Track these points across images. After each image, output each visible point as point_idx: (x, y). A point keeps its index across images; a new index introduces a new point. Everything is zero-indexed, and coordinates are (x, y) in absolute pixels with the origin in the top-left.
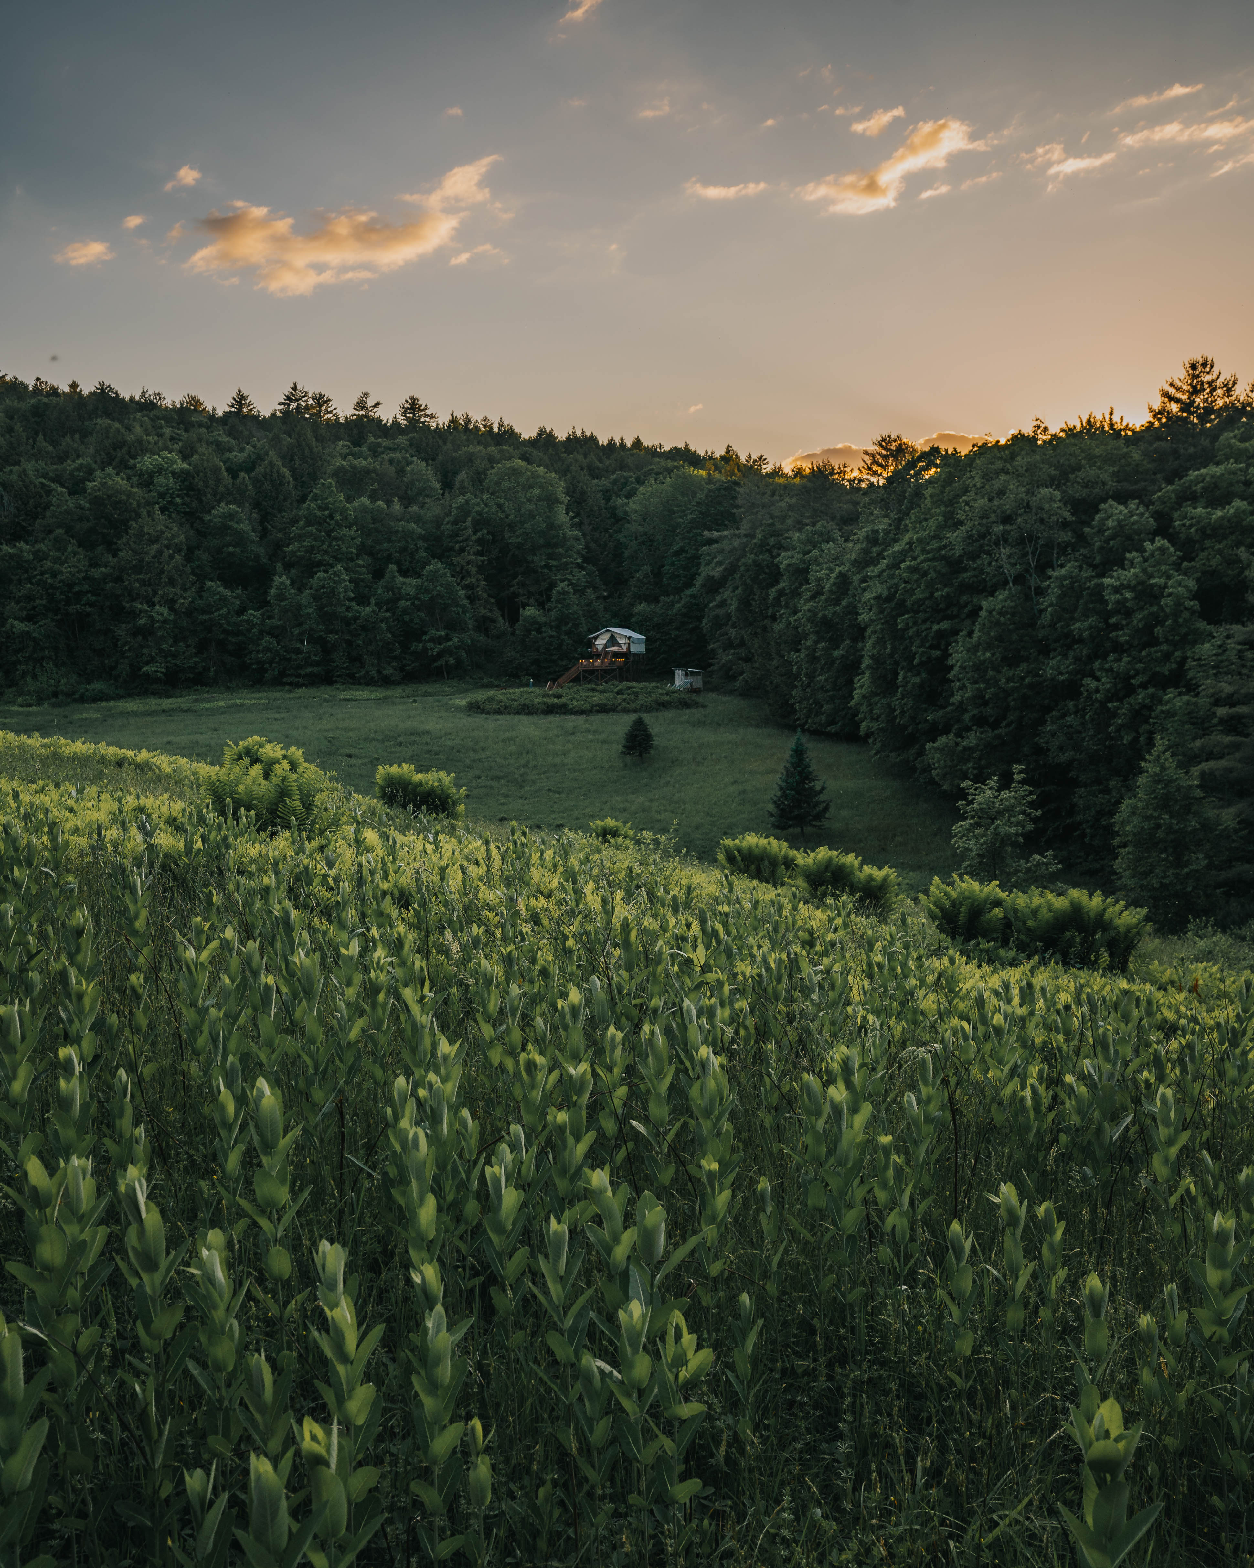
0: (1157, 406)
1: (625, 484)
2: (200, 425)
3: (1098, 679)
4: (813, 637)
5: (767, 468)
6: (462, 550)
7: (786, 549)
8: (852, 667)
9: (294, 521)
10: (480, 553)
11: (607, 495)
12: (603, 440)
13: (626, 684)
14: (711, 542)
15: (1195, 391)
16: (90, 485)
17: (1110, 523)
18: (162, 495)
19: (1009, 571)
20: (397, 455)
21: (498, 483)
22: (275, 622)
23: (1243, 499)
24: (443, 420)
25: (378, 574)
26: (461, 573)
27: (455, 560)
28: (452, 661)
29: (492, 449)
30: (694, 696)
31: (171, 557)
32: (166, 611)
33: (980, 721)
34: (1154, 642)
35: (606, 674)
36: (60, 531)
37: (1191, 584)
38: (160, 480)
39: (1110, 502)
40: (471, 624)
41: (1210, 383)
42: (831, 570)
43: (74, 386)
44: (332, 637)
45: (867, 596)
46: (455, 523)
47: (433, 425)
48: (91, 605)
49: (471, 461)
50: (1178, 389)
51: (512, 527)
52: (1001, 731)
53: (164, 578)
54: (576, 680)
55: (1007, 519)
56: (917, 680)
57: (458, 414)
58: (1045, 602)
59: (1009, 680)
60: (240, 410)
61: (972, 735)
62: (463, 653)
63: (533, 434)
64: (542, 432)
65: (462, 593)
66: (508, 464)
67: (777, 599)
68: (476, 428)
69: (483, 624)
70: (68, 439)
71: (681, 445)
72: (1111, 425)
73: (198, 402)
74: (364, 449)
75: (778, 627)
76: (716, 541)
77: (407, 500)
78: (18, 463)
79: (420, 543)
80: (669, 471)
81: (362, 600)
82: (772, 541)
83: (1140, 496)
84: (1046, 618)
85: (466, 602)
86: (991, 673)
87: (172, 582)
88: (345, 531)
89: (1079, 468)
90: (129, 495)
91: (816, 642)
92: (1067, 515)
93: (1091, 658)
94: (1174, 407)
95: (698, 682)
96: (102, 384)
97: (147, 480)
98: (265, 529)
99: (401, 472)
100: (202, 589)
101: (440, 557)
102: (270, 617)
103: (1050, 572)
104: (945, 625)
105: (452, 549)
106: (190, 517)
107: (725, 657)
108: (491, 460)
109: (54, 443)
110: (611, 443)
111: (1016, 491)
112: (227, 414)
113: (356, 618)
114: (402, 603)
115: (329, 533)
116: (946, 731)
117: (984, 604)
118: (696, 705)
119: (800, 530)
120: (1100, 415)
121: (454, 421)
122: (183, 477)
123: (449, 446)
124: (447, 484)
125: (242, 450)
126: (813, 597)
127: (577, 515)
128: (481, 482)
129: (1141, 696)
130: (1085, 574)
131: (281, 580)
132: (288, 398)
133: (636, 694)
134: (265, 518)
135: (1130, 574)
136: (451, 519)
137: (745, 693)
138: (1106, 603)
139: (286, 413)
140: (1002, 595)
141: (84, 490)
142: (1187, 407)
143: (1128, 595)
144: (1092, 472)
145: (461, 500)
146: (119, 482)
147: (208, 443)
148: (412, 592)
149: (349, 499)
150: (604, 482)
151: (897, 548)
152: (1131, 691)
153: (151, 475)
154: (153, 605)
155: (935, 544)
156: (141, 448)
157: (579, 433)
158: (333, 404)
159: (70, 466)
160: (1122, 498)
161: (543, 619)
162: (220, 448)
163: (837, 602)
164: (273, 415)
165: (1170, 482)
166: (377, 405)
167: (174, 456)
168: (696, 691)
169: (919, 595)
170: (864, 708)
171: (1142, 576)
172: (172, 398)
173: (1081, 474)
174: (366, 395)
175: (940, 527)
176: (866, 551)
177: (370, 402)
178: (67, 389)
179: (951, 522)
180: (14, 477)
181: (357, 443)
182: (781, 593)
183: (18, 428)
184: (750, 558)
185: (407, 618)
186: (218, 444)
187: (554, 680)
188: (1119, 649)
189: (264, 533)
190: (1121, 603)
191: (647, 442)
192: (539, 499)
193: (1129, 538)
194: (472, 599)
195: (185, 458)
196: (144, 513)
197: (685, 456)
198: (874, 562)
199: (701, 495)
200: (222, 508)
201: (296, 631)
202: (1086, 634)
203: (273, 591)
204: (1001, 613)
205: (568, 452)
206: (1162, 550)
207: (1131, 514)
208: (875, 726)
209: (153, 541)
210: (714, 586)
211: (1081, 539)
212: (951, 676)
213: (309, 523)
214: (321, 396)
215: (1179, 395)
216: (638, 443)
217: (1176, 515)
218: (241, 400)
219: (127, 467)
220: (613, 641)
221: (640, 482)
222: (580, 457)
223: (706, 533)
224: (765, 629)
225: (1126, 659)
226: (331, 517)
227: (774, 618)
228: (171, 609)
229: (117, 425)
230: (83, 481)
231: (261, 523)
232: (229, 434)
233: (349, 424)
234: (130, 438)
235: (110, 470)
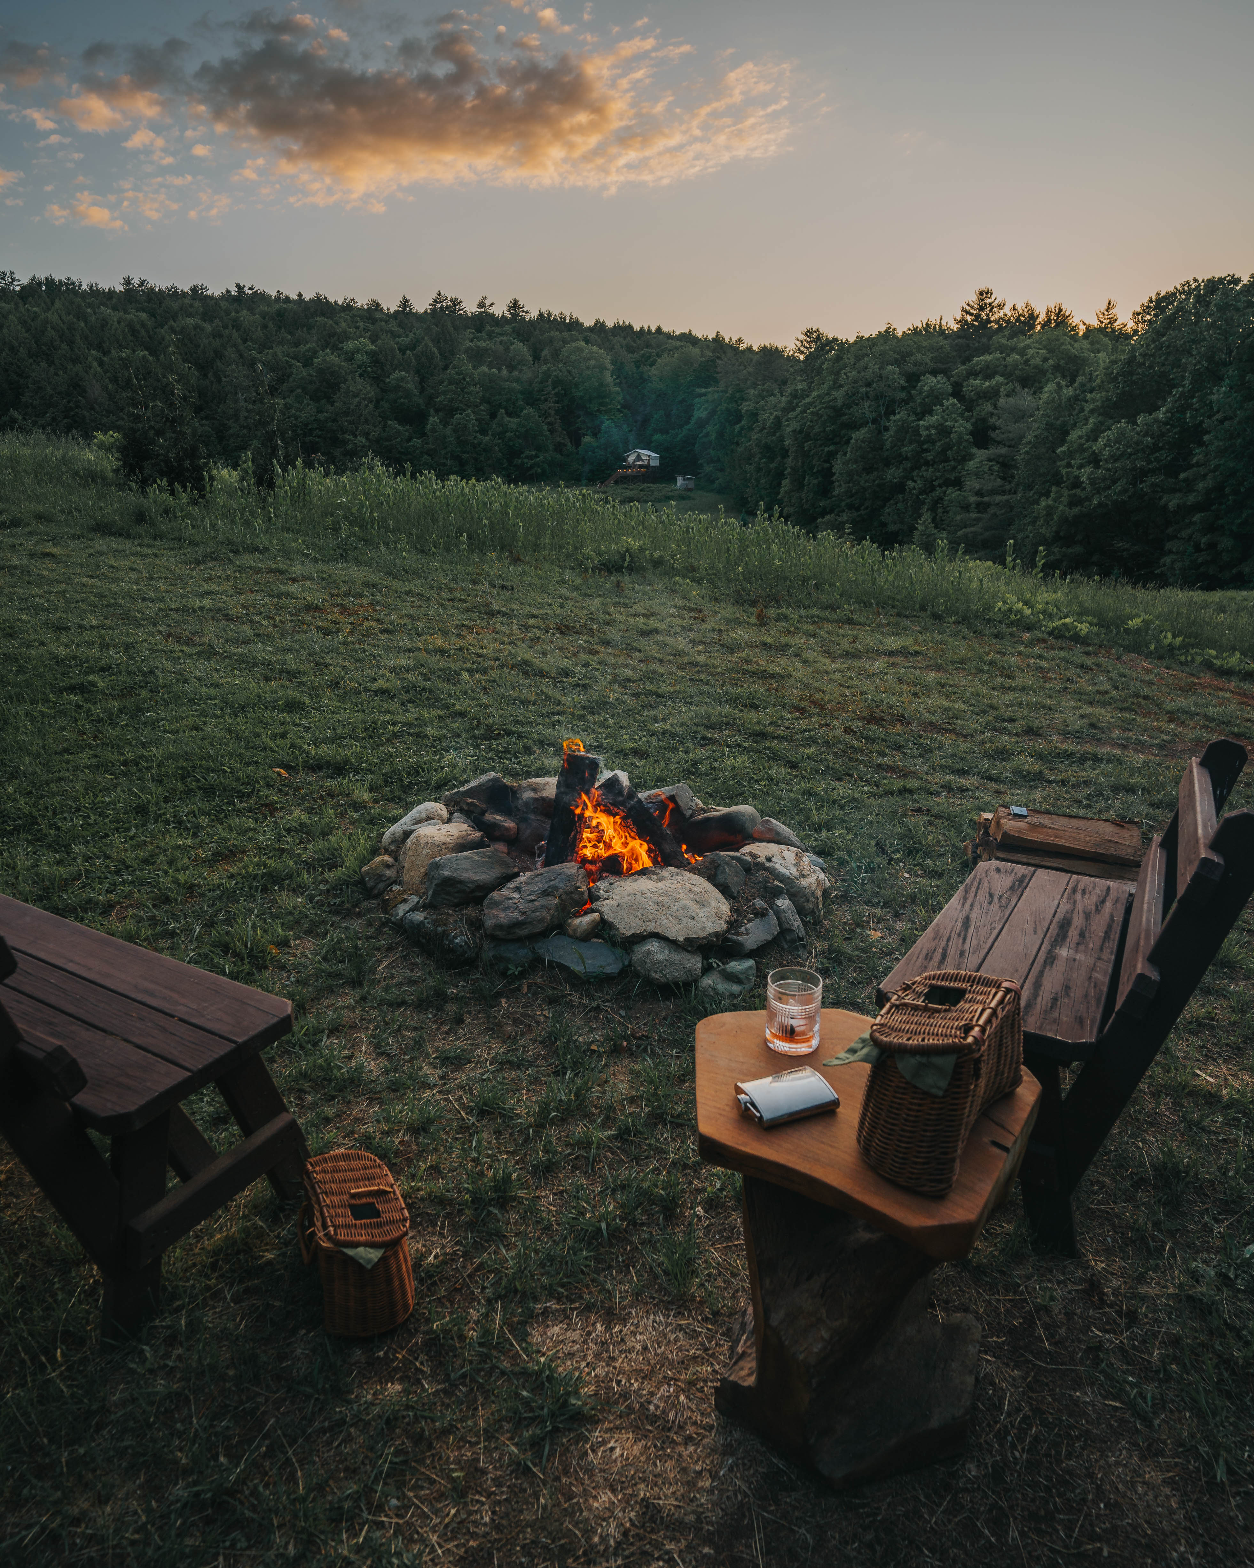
0: (959, 318)
1: (650, 357)
2: (381, 320)
3: (915, 482)
4: (759, 456)
5: (742, 347)
6: (546, 400)
7: (746, 401)
8: (780, 475)
9: (441, 382)
10: (557, 402)
11: (638, 364)
12: (637, 328)
13: (646, 485)
14: (701, 395)
15: (982, 309)
16: (316, 360)
17: (926, 388)
18: (359, 367)
19: (870, 416)
20: (505, 338)
21: (568, 357)
22: (431, 446)
23: (1002, 376)
24: (534, 314)
25: (493, 415)
26: (545, 415)
27: (542, 406)
28: (539, 470)
29: (565, 334)
30: (689, 493)
31: (367, 406)
32: (364, 440)
33: (850, 507)
34: (947, 460)
35: (634, 479)
36: (299, 391)
37: (969, 426)
38: (358, 357)
39: (927, 375)
40: (551, 447)
41: (990, 304)
42: (771, 414)
43: (300, 295)
44: (465, 456)
45: (788, 430)
46: (541, 382)
47: (528, 318)
48: (319, 437)
49: (551, 341)
50: (972, 307)
51: (577, 385)
52: (862, 512)
53: (362, 419)
54: (616, 482)
55: (869, 385)
56: (816, 481)
57: (543, 310)
58: (887, 435)
59: (866, 481)
60: (405, 309)
61: (845, 514)
62: (546, 466)
63: (592, 324)
64: (597, 322)
65: (545, 427)
66: (574, 345)
67: (740, 433)
68: (555, 319)
69: (559, 447)
70: (299, 331)
71: (687, 332)
72: (940, 326)
73: (378, 305)
74: (484, 334)
75: (740, 449)
76: (705, 395)
77: (511, 368)
78: (271, 348)
79: (519, 396)
80: (677, 348)
81: (483, 432)
82: (738, 395)
83: (945, 372)
84: (888, 445)
85: (548, 433)
86: (856, 477)
87: (367, 422)
88: (472, 388)
89: (912, 354)
90: (340, 367)
91: (761, 459)
92: (902, 382)
93: (912, 469)
94: (969, 318)
95: (691, 485)
96: (318, 294)
97: (350, 357)
98: (423, 387)
99: (507, 349)
100: (385, 426)
101: (532, 405)
102: (427, 443)
103: (892, 417)
104: (832, 448)
105: (539, 399)
106: (377, 380)
107: (708, 468)
108: (565, 342)
109: (291, 333)
110: (642, 329)
111: (873, 367)
112: (396, 312)
113: (480, 444)
114: (508, 434)
115: (462, 389)
116: (831, 512)
117: (854, 436)
118: (689, 498)
119: (754, 388)
120: (934, 319)
121: (541, 315)
122: (372, 354)
123: (537, 332)
124: (536, 358)
125: (407, 336)
126: (761, 431)
127: (618, 377)
128: (558, 356)
129: (938, 492)
130: (911, 419)
131: (434, 420)
132: (435, 301)
133: (652, 491)
134: (422, 381)
135: (933, 419)
136: (539, 379)
137: (720, 491)
138: (921, 436)
139: (434, 311)
140: (864, 431)
141: (312, 364)
142: (977, 317)
143: (933, 432)
144: (919, 356)
145: (544, 368)
146: (333, 358)
147: (387, 332)
148: (515, 427)
149: (475, 368)
150: (636, 356)
151: (807, 400)
152: (933, 489)
153: (353, 354)
154: (356, 436)
155: (827, 399)
156: (346, 337)
157: (621, 323)
158: (463, 305)
159: (303, 348)
160: (934, 373)
161: (595, 444)
162: (394, 335)
163: (774, 434)
164: (426, 312)
165: (964, 364)
166: (492, 304)
167: (367, 341)
168: (690, 490)
169: (817, 429)
170: (786, 499)
171: (941, 421)
172: (362, 302)
173: (913, 358)
174: (485, 298)
175: (831, 388)
176: (790, 402)
177: (487, 303)
178: (296, 298)
179: (837, 386)
180: (270, 357)
181: (479, 330)
182: (742, 428)
183: (270, 325)
184: (724, 406)
185: (511, 443)
186: (392, 332)
187: (602, 483)
188: (927, 463)
189: (422, 390)
190: (929, 436)
191: (665, 329)
192: (594, 367)
193: (937, 397)
194: (552, 431)
195: (373, 342)
196: (350, 378)
197: (688, 338)
198: (794, 409)
199: (696, 365)
200: (396, 374)
201: (443, 452)
202: (909, 455)
203: (429, 427)
204: (863, 441)
205: (614, 336)
206: (954, 405)
207: (938, 382)
208: (792, 510)
209: (355, 396)
210: (702, 424)
211: (911, 398)
212: (834, 478)
213: (450, 383)
214: (456, 299)
215: (972, 311)
216: (659, 329)
217: (965, 384)
218: (405, 302)
219: (338, 349)
220: (639, 458)
221: (659, 355)
222: (621, 339)
223: (698, 390)
224: (732, 451)
225: (931, 470)
226: (464, 379)
227: (738, 444)
228: (367, 439)
229: (331, 322)
230: (311, 358)
231: (420, 383)
232: (399, 326)
233: (474, 316)
234: (339, 330)
235: (328, 351)
